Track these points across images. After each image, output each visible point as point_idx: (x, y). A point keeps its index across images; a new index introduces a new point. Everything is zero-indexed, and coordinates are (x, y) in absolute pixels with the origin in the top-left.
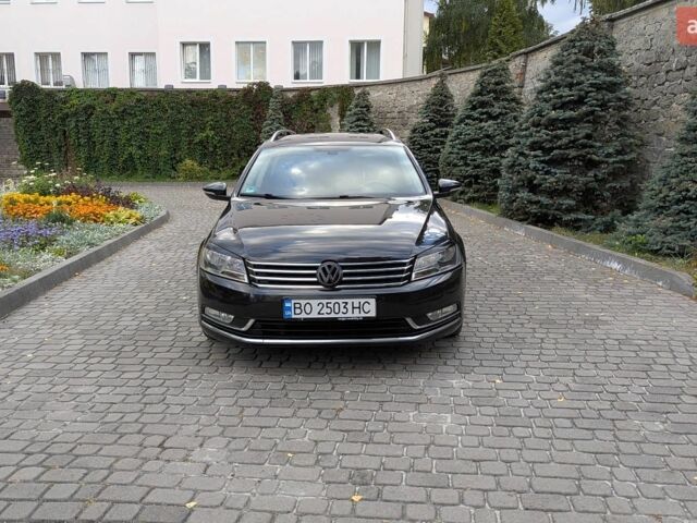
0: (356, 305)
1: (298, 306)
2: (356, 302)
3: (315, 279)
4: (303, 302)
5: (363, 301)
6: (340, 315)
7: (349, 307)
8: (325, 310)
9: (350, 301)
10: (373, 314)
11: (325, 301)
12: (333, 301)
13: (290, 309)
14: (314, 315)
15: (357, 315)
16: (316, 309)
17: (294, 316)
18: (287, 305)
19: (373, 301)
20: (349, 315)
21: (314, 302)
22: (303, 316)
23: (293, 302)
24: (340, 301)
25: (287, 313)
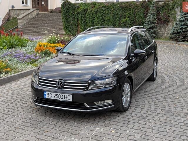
0: (66, 96)
1: (48, 94)
2: (66, 95)
3: (55, 85)
4: (50, 93)
5: (68, 95)
6: (61, 99)
7: (63, 96)
8: (56, 97)
9: (64, 95)
10: (71, 100)
11: (56, 94)
12: (59, 94)
13: (45, 95)
14: (53, 98)
15: (65, 100)
16: (53, 96)
17: (47, 98)
18: (45, 93)
19: (71, 95)
20: (63, 99)
21: (53, 94)
22: (49, 98)
23: (47, 92)
24: (61, 94)
25: (45, 96)
